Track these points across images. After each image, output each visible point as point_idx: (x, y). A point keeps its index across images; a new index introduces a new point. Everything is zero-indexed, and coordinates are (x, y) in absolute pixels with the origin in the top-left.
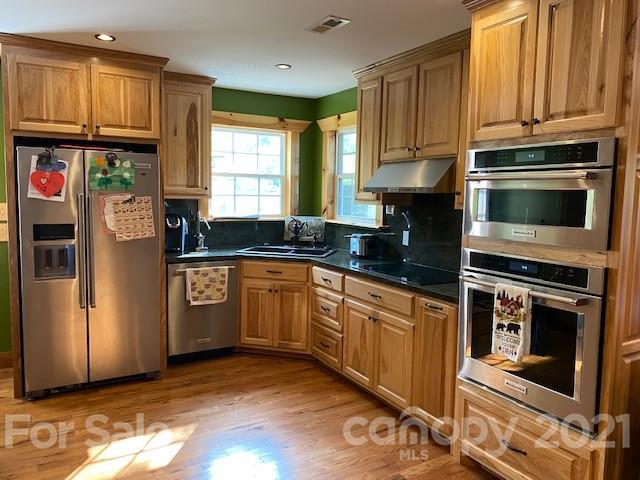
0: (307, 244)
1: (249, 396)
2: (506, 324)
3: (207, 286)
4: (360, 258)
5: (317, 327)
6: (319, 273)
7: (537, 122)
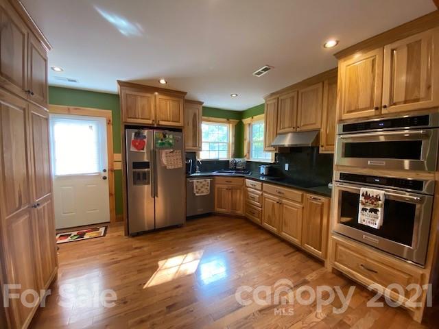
0: (239, 170)
1: (223, 236)
2: (369, 208)
3: (202, 187)
4: (265, 176)
5: (248, 205)
6: (248, 182)
7: (385, 107)
